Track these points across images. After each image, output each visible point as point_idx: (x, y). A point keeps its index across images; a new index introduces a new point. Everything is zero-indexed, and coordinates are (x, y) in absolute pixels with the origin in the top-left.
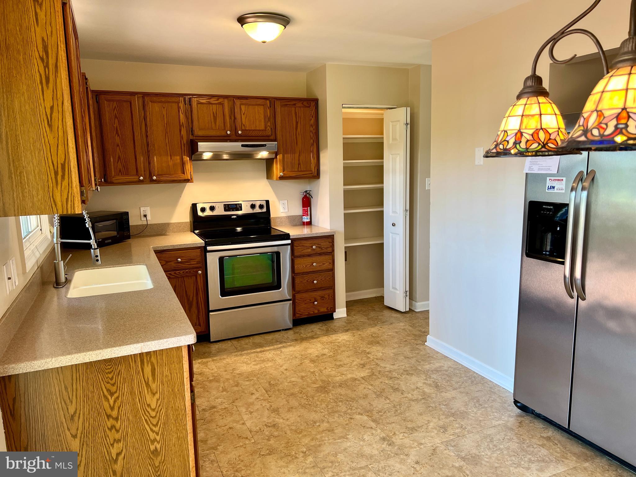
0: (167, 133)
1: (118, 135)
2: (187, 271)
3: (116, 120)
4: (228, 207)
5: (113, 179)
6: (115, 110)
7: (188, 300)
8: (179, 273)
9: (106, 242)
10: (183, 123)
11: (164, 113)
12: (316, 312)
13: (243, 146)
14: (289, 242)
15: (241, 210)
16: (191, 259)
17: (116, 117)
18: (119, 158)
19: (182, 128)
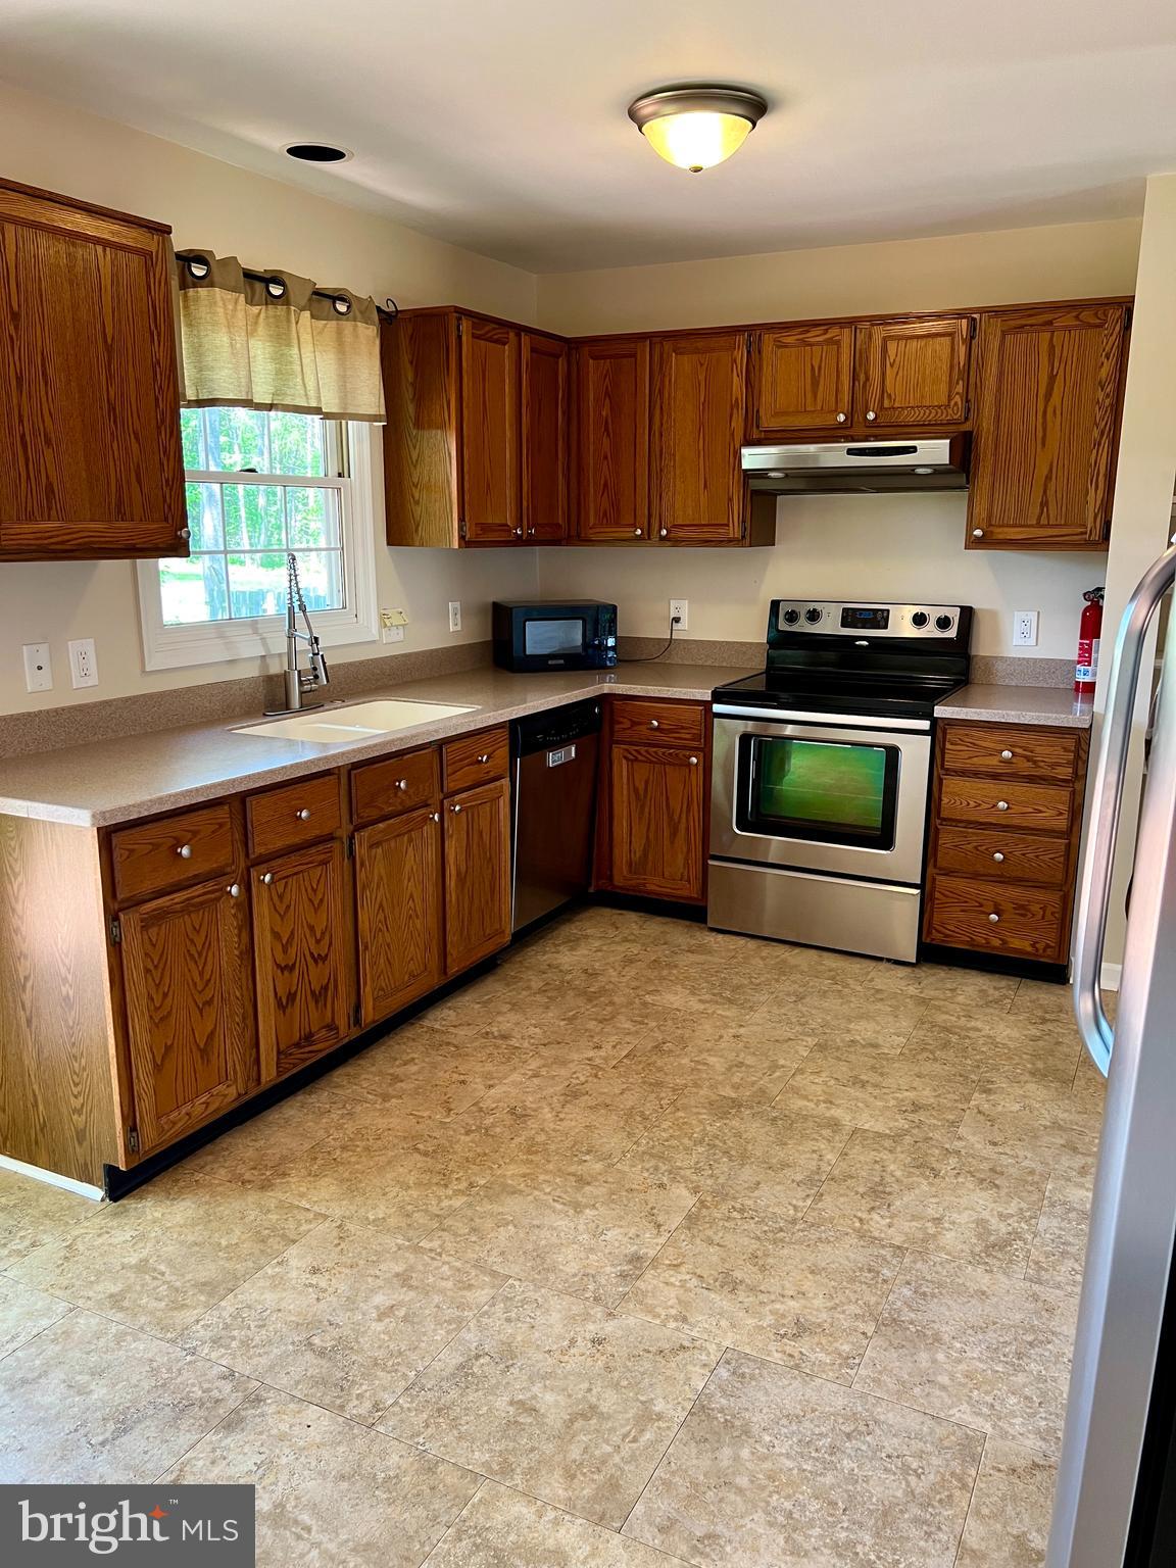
0: (702, 424)
1: (608, 435)
2: (672, 751)
3: (607, 400)
4: (851, 617)
5: (591, 531)
6: (607, 379)
7: (671, 817)
8: (655, 752)
9: (550, 662)
10: (737, 399)
11: (702, 377)
12: (996, 942)
13: (850, 452)
14: (925, 725)
15: (886, 627)
16: (683, 728)
17: (607, 393)
18: (606, 485)
19: (735, 411)
